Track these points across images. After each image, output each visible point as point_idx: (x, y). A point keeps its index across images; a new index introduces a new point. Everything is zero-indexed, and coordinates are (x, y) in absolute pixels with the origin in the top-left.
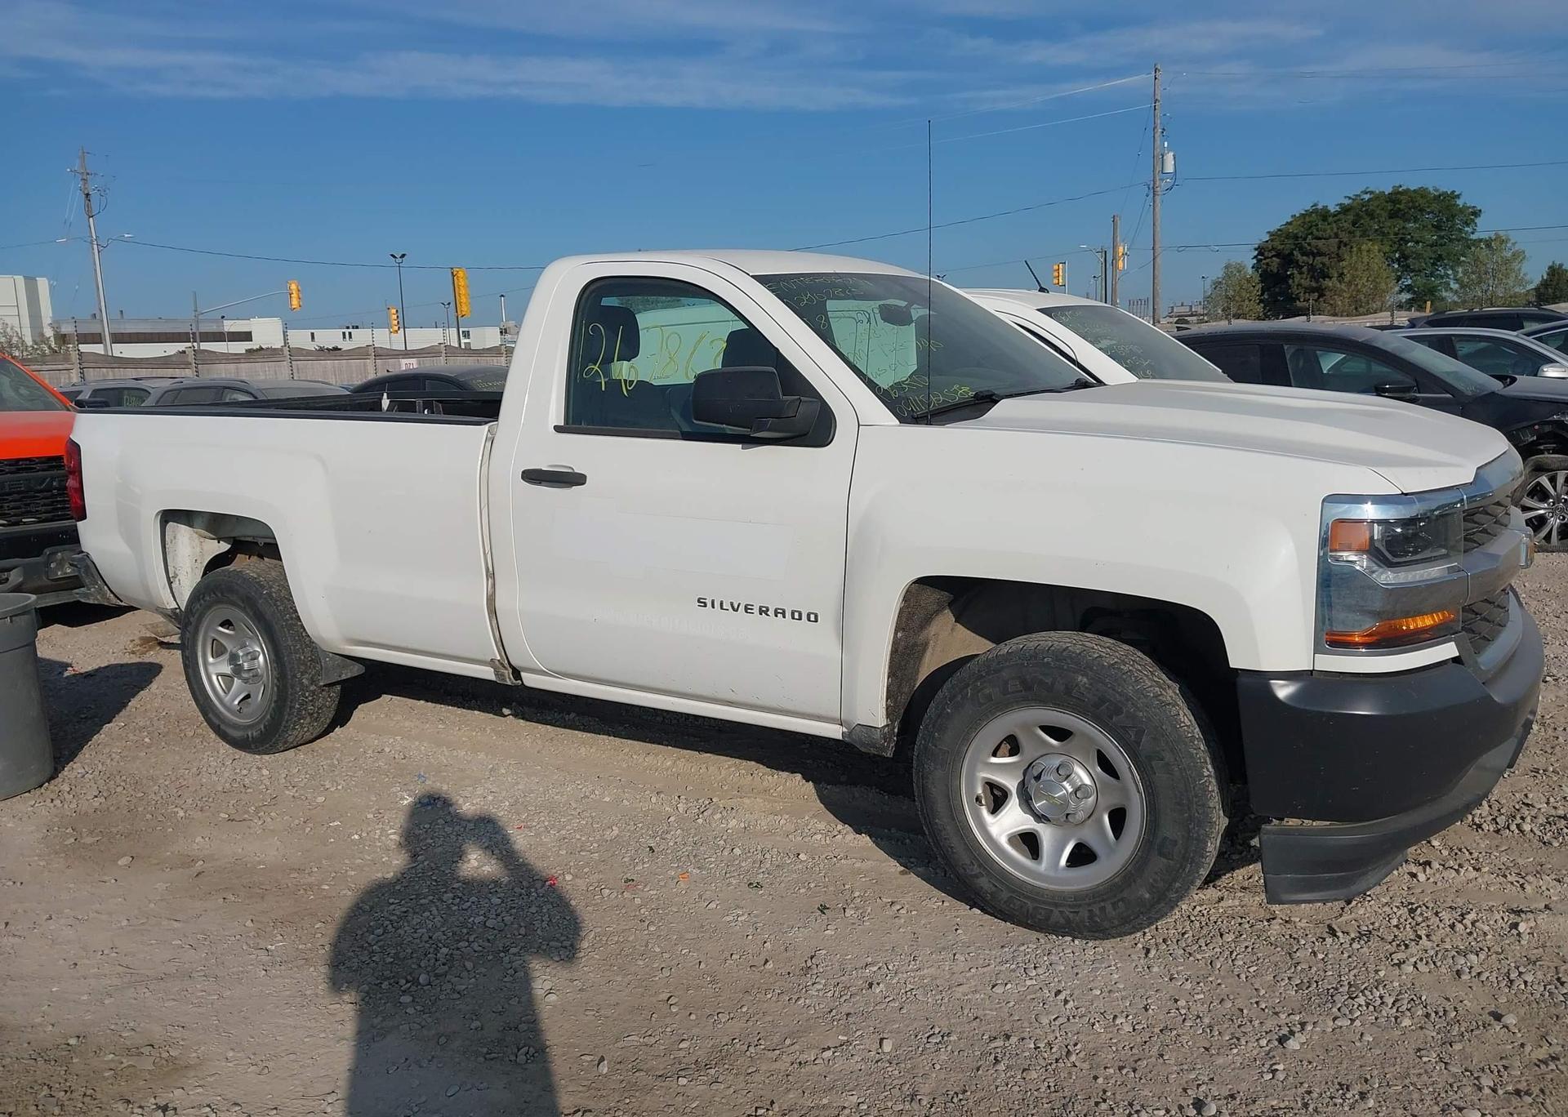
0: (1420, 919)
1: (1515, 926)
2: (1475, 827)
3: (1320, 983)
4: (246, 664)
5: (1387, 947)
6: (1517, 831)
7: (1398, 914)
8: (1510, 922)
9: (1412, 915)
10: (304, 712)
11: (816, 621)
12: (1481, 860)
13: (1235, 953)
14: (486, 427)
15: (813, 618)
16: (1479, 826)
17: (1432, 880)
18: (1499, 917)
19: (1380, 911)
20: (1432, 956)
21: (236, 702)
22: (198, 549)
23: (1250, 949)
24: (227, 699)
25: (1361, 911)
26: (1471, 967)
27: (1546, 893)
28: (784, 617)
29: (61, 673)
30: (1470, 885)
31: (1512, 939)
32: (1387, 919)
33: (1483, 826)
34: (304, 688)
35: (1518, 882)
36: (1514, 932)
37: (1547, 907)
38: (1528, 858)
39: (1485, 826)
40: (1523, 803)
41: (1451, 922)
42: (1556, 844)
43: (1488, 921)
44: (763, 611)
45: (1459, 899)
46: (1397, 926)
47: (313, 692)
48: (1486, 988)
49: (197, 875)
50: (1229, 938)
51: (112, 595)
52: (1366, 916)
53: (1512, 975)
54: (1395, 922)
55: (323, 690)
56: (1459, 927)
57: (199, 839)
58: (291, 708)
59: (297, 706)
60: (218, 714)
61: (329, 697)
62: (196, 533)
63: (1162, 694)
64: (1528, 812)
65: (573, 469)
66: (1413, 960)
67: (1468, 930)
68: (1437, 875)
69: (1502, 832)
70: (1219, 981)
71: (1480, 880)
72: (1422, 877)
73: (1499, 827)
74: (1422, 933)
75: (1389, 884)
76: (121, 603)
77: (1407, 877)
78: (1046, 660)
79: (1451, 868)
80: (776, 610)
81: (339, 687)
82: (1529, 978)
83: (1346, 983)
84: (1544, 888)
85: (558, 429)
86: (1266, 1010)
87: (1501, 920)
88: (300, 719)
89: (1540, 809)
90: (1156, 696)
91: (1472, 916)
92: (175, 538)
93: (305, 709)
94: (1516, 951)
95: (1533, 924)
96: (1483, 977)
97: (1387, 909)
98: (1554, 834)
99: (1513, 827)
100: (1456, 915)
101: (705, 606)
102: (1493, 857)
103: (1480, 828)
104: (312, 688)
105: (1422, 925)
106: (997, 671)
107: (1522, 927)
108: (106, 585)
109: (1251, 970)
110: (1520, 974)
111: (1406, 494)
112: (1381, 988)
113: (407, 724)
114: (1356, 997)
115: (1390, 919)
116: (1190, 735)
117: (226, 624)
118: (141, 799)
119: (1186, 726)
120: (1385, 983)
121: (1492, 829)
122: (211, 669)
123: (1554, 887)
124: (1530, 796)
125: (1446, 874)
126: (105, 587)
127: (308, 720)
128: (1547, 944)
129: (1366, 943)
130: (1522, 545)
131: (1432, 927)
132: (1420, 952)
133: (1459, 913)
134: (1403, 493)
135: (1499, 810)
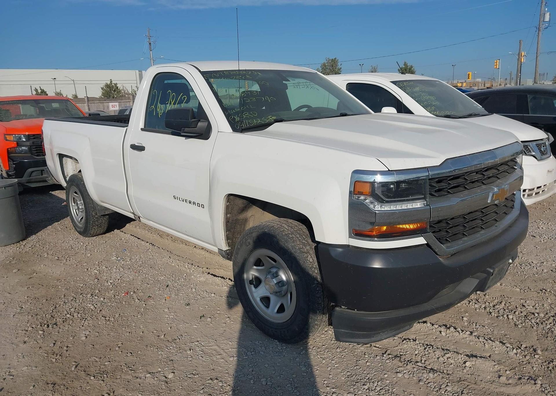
0: (427, 353)
1: (465, 363)
2: (489, 313)
3: (357, 376)
4: (80, 207)
5: (400, 364)
6: (506, 318)
7: (420, 349)
8: (465, 360)
9: (425, 351)
10: (94, 224)
11: (204, 208)
12: (479, 329)
13: (336, 357)
14: (125, 128)
15: (203, 206)
16: (491, 313)
17: (448, 335)
18: (460, 358)
19: (413, 347)
20: (415, 371)
21: (80, 219)
22: (75, 167)
23: (343, 357)
24: (77, 218)
25: (405, 346)
26: (428, 379)
27: (494, 349)
28: (195, 205)
29: (62, 204)
30: (463, 340)
31: (461, 369)
32: (414, 351)
33: (492, 314)
34: (93, 216)
35: (483, 342)
36: (464, 365)
37: (490, 356)
38: (502, 331)
39: (493, 314)
40: (523, 305)
41: (439, 356)
42: (520, 326)
43: (454, 358)
44: (190, 202)
45: (452, 346)
46: (416, 355)
47: (97, 218)
48: (427, 390)
49: (30, 278)
50: (338, 350)
51: (55, 180)
52: (407, 348)
53: (442, 386)
54: (416, 352)
55: (101, 217)
56: (441, 359)
57: (42, 266)
58: (90, 223)
59: (91, 222)
60: (75, 223)
61: (104, 219)
62: (73, 161)
63: (303, 248)
64: (520, 309)
65: (142, 144)
66: (405, 372)
67: (445, 361)
68: (451, 334)
69: (499, 317)
70: (318, 369)
71: (467, 339)
72: (443, 334)
73: (499, 315)
74: (424, 359)
75: (429, 335)
76: (58, 183)
77: (438, 333)
78: (266, 230)
79: (458, 331)
80: (193, 202)
81: (107, 217)
82: (449, 389)
83: (367, 378)
84: (494, 347)
85: (142, 129)
86: (325, 385)
87: (461, 358)
88: (93, 227)
89: (527, 309)
90: (300, 249)
91: (447, 355)
92: (66, 162)
93: (95, 223)
94: (459, 374)
95: (474, 363)
96: (429, 385)
97: (416, 346)
98: (522, 321)
99: (505, 316)
100: (442, 354)
101: (175, 199)
102: (484, 329)
103: (491, 314)
104: (96, 216)
105: (426, 356)
106: (252, 233)
107: (468, 364)
108: (53, 177)
109: (336, 366)
110: (447, 385)
111: (392, 171)
112: (379, 382)
113: (139, 230)
114: (366, 385)
115: (415, 351)
116: (310, 266)
117: (76, 193)
118: (42, 249)
119: (310, 262)
120: (383, 380)
121: (496, 315)
122: (73, 207)
123: (499, 347)
124: (528, 302)
125: (454, 334)
126: (53, 178)
127: (97, 227)
128: (475, 374)
129: (393, 360)
130: (490, 193)
131: (429, 357)
132: (411, 369)
133: (444, 353)
134: (389, 170)
135: (508, 307)
